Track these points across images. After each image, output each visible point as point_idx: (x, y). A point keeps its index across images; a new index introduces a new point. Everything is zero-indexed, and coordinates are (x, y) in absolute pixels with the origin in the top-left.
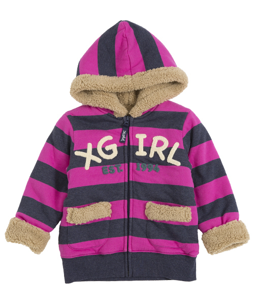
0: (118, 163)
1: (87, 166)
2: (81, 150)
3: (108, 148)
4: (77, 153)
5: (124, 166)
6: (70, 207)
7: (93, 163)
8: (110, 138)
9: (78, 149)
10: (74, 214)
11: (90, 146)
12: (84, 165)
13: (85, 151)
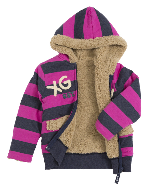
0: (72, 91)
1: (55, 94)
2: (50, 85)
3: (65, 83)
4: (48, 87)
5: (75, 92)
6: (48, 120)
7: (58, 92)
8: (66, 77)
9: (48, 85)
10: (51, 124)
11: (55, 83)
12: (53, 94)
13: (53, 85)
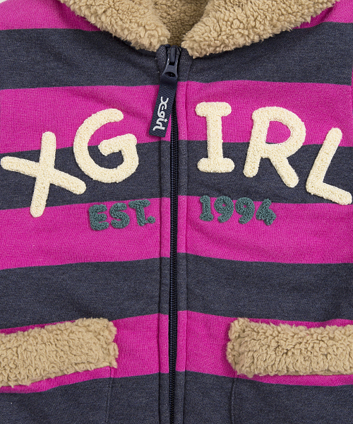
0: (141, 197)
1: (38, 206)
3: (106, 147)
4: (9, 164)
5: (160, 206)
7: (57, 194)
8: (115, 115)
9: (12, 150)
11: (49, 142)
12: (28, 201)
13: (34, 156)
